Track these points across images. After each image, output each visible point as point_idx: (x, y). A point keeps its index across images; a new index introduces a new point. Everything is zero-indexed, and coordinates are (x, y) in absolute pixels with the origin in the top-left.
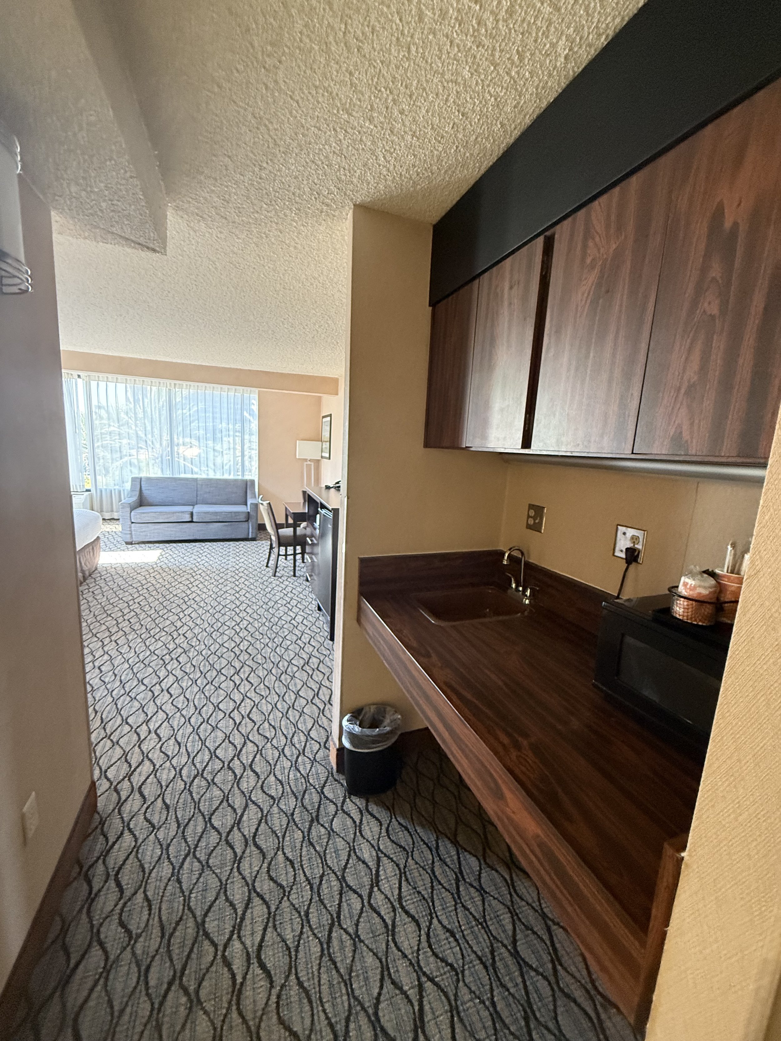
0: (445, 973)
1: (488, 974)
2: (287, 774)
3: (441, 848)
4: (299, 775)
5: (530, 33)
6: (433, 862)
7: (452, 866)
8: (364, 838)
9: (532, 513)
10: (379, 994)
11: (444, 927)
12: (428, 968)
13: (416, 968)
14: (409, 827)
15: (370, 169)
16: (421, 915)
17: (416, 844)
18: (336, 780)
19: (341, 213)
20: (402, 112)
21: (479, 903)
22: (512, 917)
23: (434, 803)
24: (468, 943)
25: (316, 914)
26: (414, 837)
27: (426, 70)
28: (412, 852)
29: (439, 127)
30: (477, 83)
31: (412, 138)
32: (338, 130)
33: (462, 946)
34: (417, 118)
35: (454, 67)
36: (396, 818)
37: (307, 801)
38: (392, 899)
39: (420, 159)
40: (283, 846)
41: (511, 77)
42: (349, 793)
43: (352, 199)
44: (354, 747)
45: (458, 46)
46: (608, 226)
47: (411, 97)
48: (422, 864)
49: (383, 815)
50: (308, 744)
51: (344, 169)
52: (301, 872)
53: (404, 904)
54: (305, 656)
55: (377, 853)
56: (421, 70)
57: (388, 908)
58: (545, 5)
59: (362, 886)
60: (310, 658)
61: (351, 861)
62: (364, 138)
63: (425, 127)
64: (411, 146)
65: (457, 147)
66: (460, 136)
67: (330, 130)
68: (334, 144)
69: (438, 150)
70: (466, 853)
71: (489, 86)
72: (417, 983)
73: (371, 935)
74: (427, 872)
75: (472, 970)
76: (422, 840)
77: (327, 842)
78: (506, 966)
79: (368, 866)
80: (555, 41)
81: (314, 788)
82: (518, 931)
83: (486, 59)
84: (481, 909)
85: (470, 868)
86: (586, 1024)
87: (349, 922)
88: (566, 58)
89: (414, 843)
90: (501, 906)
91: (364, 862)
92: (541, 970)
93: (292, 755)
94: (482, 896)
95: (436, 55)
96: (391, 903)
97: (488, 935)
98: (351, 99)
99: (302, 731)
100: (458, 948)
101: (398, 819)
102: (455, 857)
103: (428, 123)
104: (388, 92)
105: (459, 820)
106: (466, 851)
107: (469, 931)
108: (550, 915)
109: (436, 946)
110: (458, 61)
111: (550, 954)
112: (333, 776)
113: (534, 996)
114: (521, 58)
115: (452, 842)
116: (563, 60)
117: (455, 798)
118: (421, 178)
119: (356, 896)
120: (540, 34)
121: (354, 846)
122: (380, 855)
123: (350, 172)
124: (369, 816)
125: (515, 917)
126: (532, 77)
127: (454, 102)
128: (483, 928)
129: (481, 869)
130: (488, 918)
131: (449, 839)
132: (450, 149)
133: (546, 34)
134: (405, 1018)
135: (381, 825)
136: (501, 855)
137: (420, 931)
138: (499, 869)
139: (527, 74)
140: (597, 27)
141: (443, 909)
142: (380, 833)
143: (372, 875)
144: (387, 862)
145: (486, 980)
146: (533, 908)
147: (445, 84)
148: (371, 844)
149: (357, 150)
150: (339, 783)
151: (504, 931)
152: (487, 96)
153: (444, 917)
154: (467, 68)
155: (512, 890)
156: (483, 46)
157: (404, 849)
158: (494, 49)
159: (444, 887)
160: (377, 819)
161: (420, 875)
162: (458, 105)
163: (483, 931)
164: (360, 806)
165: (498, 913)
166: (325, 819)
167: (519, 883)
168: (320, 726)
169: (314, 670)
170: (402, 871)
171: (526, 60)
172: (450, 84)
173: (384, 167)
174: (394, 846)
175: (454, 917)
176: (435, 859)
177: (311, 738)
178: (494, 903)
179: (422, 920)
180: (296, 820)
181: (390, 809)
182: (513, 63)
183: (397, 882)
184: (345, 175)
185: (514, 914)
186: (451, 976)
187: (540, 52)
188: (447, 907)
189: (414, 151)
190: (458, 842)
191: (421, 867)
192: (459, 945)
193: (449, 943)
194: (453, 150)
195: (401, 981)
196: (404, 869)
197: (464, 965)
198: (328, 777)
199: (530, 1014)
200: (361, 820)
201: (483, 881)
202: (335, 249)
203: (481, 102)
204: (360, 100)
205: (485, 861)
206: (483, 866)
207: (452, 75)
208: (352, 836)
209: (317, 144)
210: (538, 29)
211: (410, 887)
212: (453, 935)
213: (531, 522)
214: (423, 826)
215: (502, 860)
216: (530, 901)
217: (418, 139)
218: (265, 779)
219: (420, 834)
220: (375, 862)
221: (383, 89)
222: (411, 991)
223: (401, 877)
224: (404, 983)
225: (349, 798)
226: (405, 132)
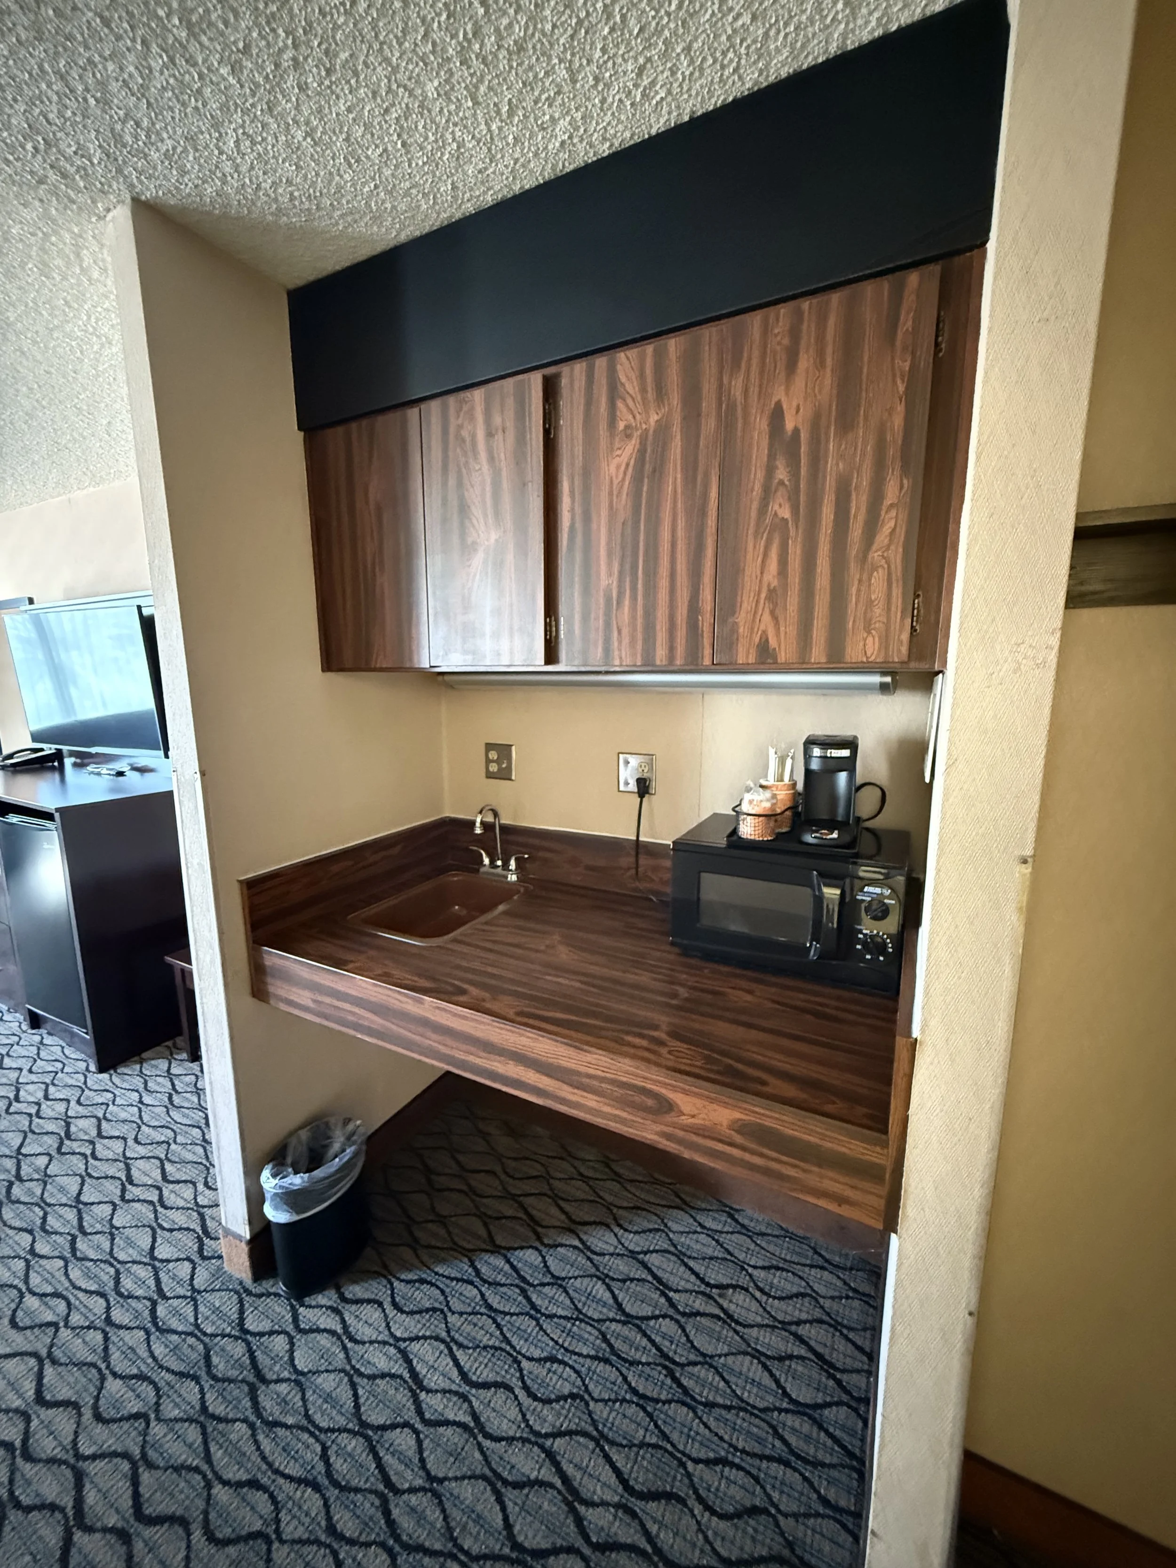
0: (569, 1411)
1: (613, 1366)
2: (145, 1355)
3: (484, 1270)
4: (174, 1338)
5: (532, 89)
6: (482, 1295)
7: (508, 1282)
8: (364, 1343)
9: (493, 755)
10: (506, 1519)
11: (539, 1360)
12: (547, 1425)
13: (533, 1439)
14: (424, 1276)
15: (197, 150)
16: (503, 1373)
17: (447, 1290)
18: (260, 1296)
19: (94, 202)
20: (303, 88)
21: (562, 1297)
22: (604, 1282)
23: (442, 1220)
24: (576, 1354)
25: (348, 1515)
26: (438, 1283)
27: (371, 47)
28: (447, 1305)
29: (358, 142)
30: (441, 111)
31: (305, 139)
32: (155, 49)
33: (571, 1362)
34: (327, 111)
35: (417, 70)
36: (398, 1279)
37: (221, 1367)
38: (454, 1387)
39: (305, 176)
40: (215, 1473)
41: (489, 130)
42: (297, 1300)
43: (132, 186)
44: (298, 1213)
45: (434, 44)
46: (643, 390)
47: (329, 72)
48: (469, 1310)
49: (376, 1289)
50: (162, 1275)
51: (138, 124)
52: (281, 1481)
53: (474, 1378)
54: (56, 1127)
55: (396, 1347)
56: (362, 41)
57: (455, 1404)
58: (562, 66)
59: (397, 1410)
60: (68, 1125)
61: (361, 1392)
62: (207, 91)
63: (334, 132)
64: (298, 148)
65: (376, 187)
66: (387, 172)
67: (133, 40)
68: (132, 69)
69: (341, 177)
70: (517, 1253)
71: (455, 125)
72: (543, 1456)
73: (452, 1459)
74: (482, 1314)
75: (595, 1377)
76: (452, 1279)
77: (303, 1399)
78: (625, 1339)
79: (393, 1376)
80: (557, 115)
81: (224, 1336)
82: (617, 1292)
83: (466, 88)
84: (568, 1302)
85: (531, 1266)
86: (717, 1326)
87: (408, 1474)
88: (563, 143)
89: (443, 1292)
90: (586, 1280)
91: (383, 1376)
92: (657, 1312)
93: (137, 1315)
94: (560, 1286)
95: (396, 37)
96: (456, 1393)
97: (591, 1325)
98: (207, 11)
99: (134, 1262)
100: (568, 1369)
101: (403, 1277)
102: (507, 1267)
103: (342, 127)
104: (290, 42)
105: (486, 1219)
106: (516, 1249)
107: (569, 1339)
108: (638, 1249)
109: (542, 1390)
110: (426, 64)
111: (657, 1289)
112: (249, 1293)
113: (665, 1345)
114: (511, 113)
115: (492, 1252)
116: (557, 144)
117: (466, 1194)
118: (295, 207)
119: (398, 1430)
120: (544, 97)
121: (353, 1367)
122: (403, 1345)
123: (148, 136)
124: (354, 1307)
125: (607, 1280)
126: (514, 145)
127: (397, 119)
128: (581, 1321)
129: (544, 1257)
130: (580, 1306)
131: (486, 1251)
132: (364, 184)
133: (550, 102)
134: (554, 1509)
135: (380, 1304)
136: (558, 1224)
137: (513, 1393)
138: (564, 1241)
139: (511, 137)
140: (605, 128)
141: (526, 1340)
142: (386, 1316)
143: (405, 1382)
144: (418, 1346)
145: (613, 1375)
146: (618, 1255)
147: (394, 87)
148: (379, 1342)
149: (184, 104)
150: (269, 1295)
151: (605, 1305)
152: (449, 137)
153: (532, 1348)
154: (436, 83)
155: (589, 1254)
156: (469, 67)
157: (434, 1310)
158: (481, 80)
159: (512, 1315)
160: (369, 1301)
161: (475, 1325)
162: (402, 127)
163: (583, 1325)
164: (329, 1304)
165: (589, 1290)
166: (277, 1368)
167: (591, 1239)
168: (171, 1230)
169: (92, 1143)
170: (448, 1340)
171: (516, 119)
172: (401, 90)
173: (229, 158)
174: (417, 1317)
175: (545, 1338)
176: (483, 1289)
177: (162, 1261)
178: (578, 1283)
179: (508, 1377)
180: (217, 1412)
181: (385, 1272)
182: (498, 112)
183: (449, 1360)
184: (136, 138)
185: (604, 1279)
186: (576, 1408)
187: (536, 120)
188: (530, 1335)
189: (299, 158)
190: (500, 1247)
191: (470, 1314)
192: (566, 1364)
193: (555, 1373)
194: (366, 189)
195: (523, 1474)
196: (449, 1335)
197: (583, 1381)
198: (241, 1302)
199: (672, 1366)
200: (343, 1321)
201: (552, 1269)
202: (46, 265)
203: (436, 141)
204: (226, 23)
205: (543, 1244)
206: (544, 1250)
207: (410, 79)
208: (342, 1355)
209: (87, 48)
210: (543, 91)
211: (471, 1351)
212: (553, 1359)
213: (494, 768)
214: (443, 1261)
215: (563, 1228)
216: (612, 1250)
217: (316, 144)
218: (97, 1398)
219: (446, 1273)
220: (401, 1361)
221: (280, 31)
222: (543, 1471)
223: (450, 1350)
224: (527, 1472)
225: (302, 1305)
226: (296, 122)
